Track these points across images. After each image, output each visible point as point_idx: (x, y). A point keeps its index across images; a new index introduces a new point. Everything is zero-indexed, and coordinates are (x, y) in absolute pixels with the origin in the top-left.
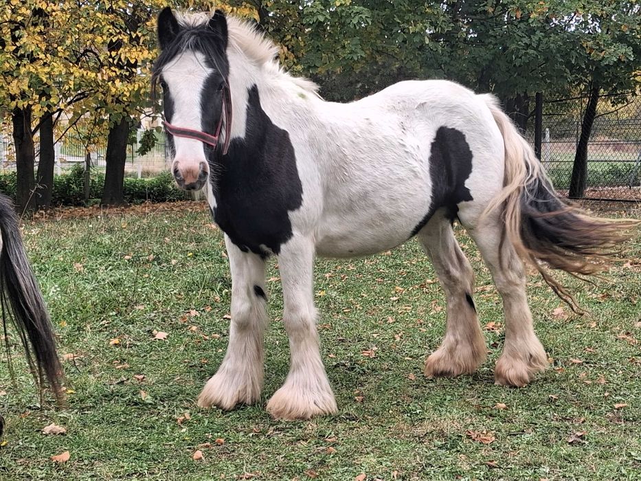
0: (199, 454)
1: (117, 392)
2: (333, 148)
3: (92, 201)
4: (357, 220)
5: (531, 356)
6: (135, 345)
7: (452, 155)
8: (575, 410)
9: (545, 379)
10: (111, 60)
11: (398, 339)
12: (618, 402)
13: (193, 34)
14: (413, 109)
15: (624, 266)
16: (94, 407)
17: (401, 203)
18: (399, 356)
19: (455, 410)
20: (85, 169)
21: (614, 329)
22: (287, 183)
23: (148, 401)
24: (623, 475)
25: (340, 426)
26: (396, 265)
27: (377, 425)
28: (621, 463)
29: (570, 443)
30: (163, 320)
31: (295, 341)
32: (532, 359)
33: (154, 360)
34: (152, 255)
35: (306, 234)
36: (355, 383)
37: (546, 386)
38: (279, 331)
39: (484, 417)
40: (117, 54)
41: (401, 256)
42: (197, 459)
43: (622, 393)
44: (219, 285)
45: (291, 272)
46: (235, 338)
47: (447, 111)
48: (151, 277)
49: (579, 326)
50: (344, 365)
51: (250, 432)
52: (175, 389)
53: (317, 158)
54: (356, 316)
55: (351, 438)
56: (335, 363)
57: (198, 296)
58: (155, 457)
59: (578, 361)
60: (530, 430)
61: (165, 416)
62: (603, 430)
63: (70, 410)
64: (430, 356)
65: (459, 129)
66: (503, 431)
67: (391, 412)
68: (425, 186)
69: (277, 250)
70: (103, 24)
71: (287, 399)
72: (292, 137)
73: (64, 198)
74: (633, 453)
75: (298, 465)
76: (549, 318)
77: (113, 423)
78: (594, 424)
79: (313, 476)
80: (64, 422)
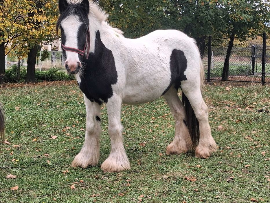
0: (73, 187)
1: (37, 161)
2: (130, 58)
3: (21, 80)
4: (140, 89)
5: (210, 145)
6: (43, 141)
7: (179, 61)
8: (229, 168)
9: (216, 155)
10: (30, 20)
11: (154, 139)
12: (247, 164)
13: (74, 7)
14: (163, 42)
15: (246, 109)
16: (27, 167)
17: (159, 81)
18: (155, 146)
19: (179, 168)
20: (18, 67)
21: (243, 135)
22: (111, 73)
23: (50, 165)
24: (250, 195)
25: (132, 175)
26: (152, 108)
27: (147, 174)
28: (249, 189)
29: (227, 182)
30: (55, 131)
31: (113, 139)
32: (211, 146)
33: (52, 148)
34: (48, 103)
35: (118, 94)
36: (137, 157)
37: (217, 158)
38: (104, 135)
39: (192, 171)
40: (33, 18)
41: (154, 104)
42: (72, 189)
43: (248, 161)
44: (78, 116)
45: (112, 110)
46: (87, 138)
47: (176, 42)
48: (49, 113)
49: (229, 133)
50: (132, 149)
51: (94, 178)
52: (61, 160)
53: (124, 62)
54: (136, 129)
55: (137, 180)
56: (128, 149)
57: (70, 120)
58: (55, 188)
59: (229, 148)
60: (211, 176)
61: (58, 171)
62: (241, 176)
63: (17, 168)
64: (168, 146)
65: (181, 50)
66: (200, 176)
67: (153, 169)
68: (168, 74)
69: (106, 101)
70: (27, 5)
71: (110, 163)
72: (113, 53)
73: (9, 79)
74: (254, 186)
75: (115, 191)
76: (216, 130)
77: (36, 174)
78: (237, 173)
79: (122, 196)
80: (15, 173)
